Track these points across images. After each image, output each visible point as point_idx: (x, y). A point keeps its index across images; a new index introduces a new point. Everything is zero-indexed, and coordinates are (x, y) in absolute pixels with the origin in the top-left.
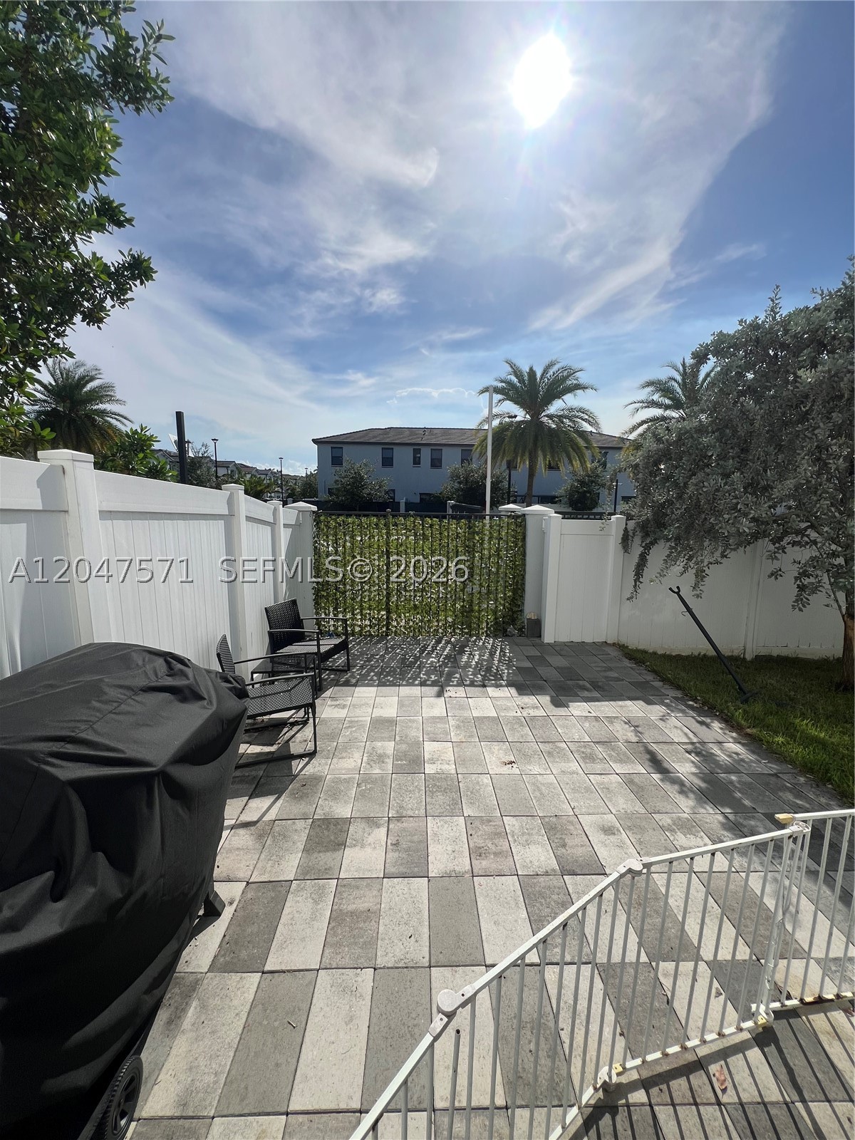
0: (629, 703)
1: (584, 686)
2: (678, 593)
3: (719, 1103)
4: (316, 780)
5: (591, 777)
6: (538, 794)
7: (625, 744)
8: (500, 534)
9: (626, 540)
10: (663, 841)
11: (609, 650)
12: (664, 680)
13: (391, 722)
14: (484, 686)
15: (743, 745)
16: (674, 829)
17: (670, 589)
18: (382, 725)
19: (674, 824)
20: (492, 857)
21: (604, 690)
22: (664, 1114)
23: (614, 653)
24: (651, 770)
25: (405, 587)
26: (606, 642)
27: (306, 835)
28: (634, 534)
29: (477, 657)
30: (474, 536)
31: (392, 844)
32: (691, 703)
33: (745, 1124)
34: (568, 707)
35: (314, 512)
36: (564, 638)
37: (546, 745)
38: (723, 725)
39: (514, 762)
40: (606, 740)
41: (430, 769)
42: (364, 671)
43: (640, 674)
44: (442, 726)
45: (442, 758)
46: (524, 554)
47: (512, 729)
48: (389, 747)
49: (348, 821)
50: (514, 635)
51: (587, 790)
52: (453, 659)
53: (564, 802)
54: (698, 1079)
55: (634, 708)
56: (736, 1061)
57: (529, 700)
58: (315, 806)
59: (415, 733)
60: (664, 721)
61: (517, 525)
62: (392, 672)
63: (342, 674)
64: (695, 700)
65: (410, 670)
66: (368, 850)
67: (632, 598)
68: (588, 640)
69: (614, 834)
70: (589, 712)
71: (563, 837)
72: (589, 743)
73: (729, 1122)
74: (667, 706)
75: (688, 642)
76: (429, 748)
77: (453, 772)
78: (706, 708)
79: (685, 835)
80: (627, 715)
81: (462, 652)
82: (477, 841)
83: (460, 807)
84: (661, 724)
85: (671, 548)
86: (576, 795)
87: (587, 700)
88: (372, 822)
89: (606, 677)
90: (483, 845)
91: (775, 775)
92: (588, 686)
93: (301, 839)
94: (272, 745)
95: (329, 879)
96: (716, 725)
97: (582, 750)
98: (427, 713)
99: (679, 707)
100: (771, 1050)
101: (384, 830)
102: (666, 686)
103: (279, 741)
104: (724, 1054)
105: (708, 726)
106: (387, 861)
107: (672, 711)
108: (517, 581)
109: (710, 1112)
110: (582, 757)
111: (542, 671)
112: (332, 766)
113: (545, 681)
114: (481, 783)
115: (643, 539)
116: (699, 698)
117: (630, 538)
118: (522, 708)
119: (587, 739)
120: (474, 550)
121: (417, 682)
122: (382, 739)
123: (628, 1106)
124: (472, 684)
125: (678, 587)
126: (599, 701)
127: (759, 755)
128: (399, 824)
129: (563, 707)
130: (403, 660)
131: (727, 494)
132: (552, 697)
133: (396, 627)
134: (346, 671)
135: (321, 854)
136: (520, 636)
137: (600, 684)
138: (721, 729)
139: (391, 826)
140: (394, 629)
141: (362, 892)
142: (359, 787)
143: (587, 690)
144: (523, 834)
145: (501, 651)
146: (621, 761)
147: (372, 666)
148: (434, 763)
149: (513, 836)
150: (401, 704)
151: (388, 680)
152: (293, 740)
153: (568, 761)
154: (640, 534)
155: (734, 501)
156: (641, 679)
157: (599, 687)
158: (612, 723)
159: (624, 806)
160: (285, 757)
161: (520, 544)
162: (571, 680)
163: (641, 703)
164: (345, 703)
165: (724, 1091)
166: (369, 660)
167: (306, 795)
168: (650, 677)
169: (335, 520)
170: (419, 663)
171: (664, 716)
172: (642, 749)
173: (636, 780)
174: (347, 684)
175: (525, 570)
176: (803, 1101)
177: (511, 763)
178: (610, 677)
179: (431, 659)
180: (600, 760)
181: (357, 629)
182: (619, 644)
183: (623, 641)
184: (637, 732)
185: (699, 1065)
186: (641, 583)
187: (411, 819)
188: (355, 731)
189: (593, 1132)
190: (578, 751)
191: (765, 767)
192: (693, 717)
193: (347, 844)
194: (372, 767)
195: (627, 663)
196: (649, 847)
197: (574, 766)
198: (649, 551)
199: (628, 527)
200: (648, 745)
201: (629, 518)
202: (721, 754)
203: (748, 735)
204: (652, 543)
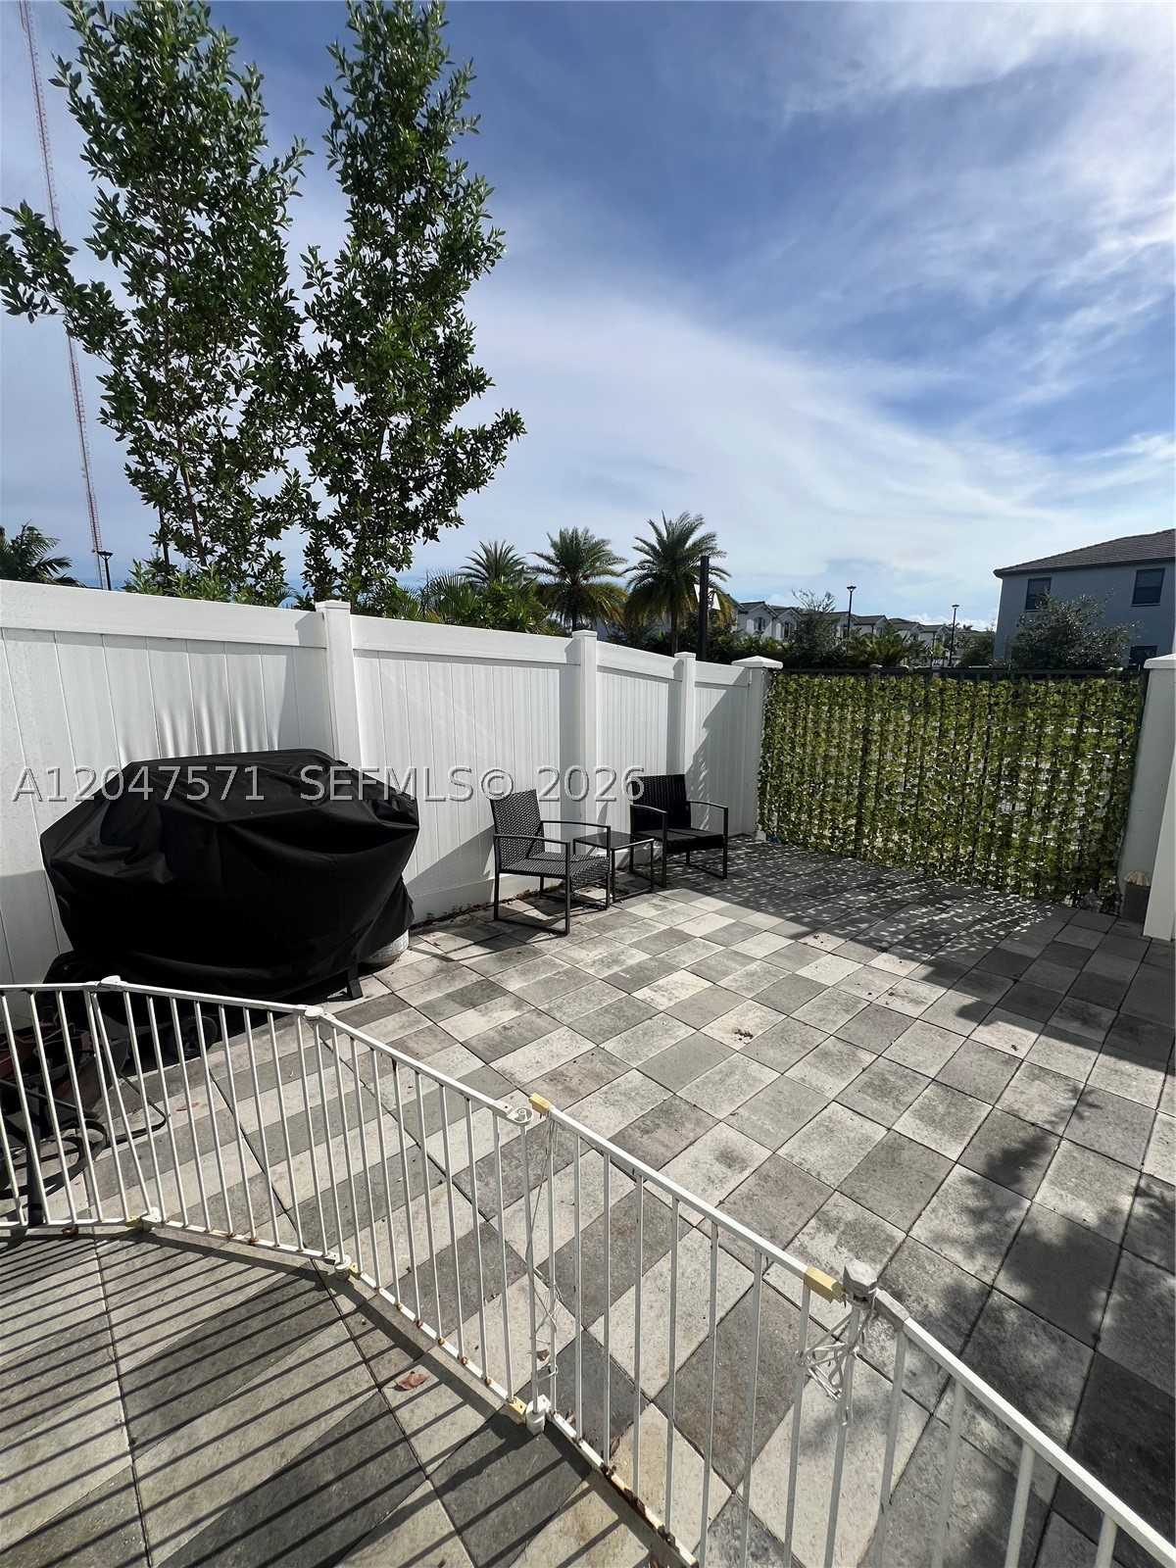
1: (1095, 1016)
3: (380, 1386)
4: (537, 953)
5: (836, 1108)
6: (719, 1077)
7: (999, 1112)
13: (682, 939)
14: (883, 950)
16: (838, 1229)
18: (670, 937)
19: (851, 1225)
20: (561, 1088)
22: (339, 1331)
25: (888, 787)
27: (465, 986)
31: (505, 1027)
33: (367, 1418)
34: (982, 1024)
35: (771, 670)
37: (842, 1044)
39: (752, 1036)
40: (969, 1090)
41: (643, 993)
42: (745, 885)
44: (734, 965)
45: (675, 991)
47: (823, 1007)
48: (638, 958)
49: (505, 992)
51: (795, 1113)
52: (898, 906)
53: (732, 1104)
54: (398, 1358)
56: (447, 1397)
57: (928, 991)
58: (502, 971)
59: (689, 959)
61: (1125, 693)
62: (779, 895)
63: (716, 880)
65: (807, 901)
66: (484, 1020)
69: (731, 1167)
70: (1016, 1047)
71: (665, 1126)
72: (923, 1078)
73: (361, 1400)
76: (678, 977)
77: (662, 1008)
79: (840, 1244)
80: (1104, 1087)
81: (932, 902)
82: (573, 1070)
83: (610, 1036)
86: (769, 1108)
88: (521, 1003)
90: (572, 1076)
92: (1105, 1019)
93: (458, 985)
94: (549, 915)
95: (431, 1020)
97: (892, 1077)
98: (742, 947)
100: (494, 1441)
101: (518, 1014)
103: (559, 915)
104: (448, 1379)
106: (482, 1035)
109: (362, 1378)
110: (870, 1084)
112: (564, 951)
113: (1016, 981)
114: (672, 1032)
118: (893, 994)
119: (930, 1072)
121: (791, 915)
122: (646, 950)
123: (332, 1298)
124: (868, 942)
128: (535, 1017)
130: (819, 887)
132: (980, 1003)
133: (866, 846)
135: (452, 1003)
137: (1143, 1027)
139: (527, 1015)
141: (433, 1041)
142: (555, 975)
143: (1088, 1023)
144: (625, 1095)
146: (935, 1123)
147: (764, 882)
148: (657, 991)
149: (611, 1089)
150: (727, 928)
151: (758, 902)
152: (571, 917)
153: (837, 1075)
157: (1131, 1030)
158: (1037, 1079)
159: (813, 1159)
160: (542, 928)
161: (1130, 729)
162: (1083, 999)
164: (669, 906)
165: (398, 1388)
166: (772, 875)
167: (510, 961)
169: (797, 681)
170: (834, 896)
172: (1024, 1135)
173: (909, 1154)
174: (704, 890)
176: (438, 1493)
177: (748, 1035)
179: (861, 897)
180: (898, 1101)
184: (1068, 1112)
185: (418, 1355)
187: (552, 1020)
188: (634, 933)
189: (292, 1277)
190: (880, 1074)
193: (479, 1007)
194: (593, 965)
197: (833, 1084)
200: (1056, 1138)
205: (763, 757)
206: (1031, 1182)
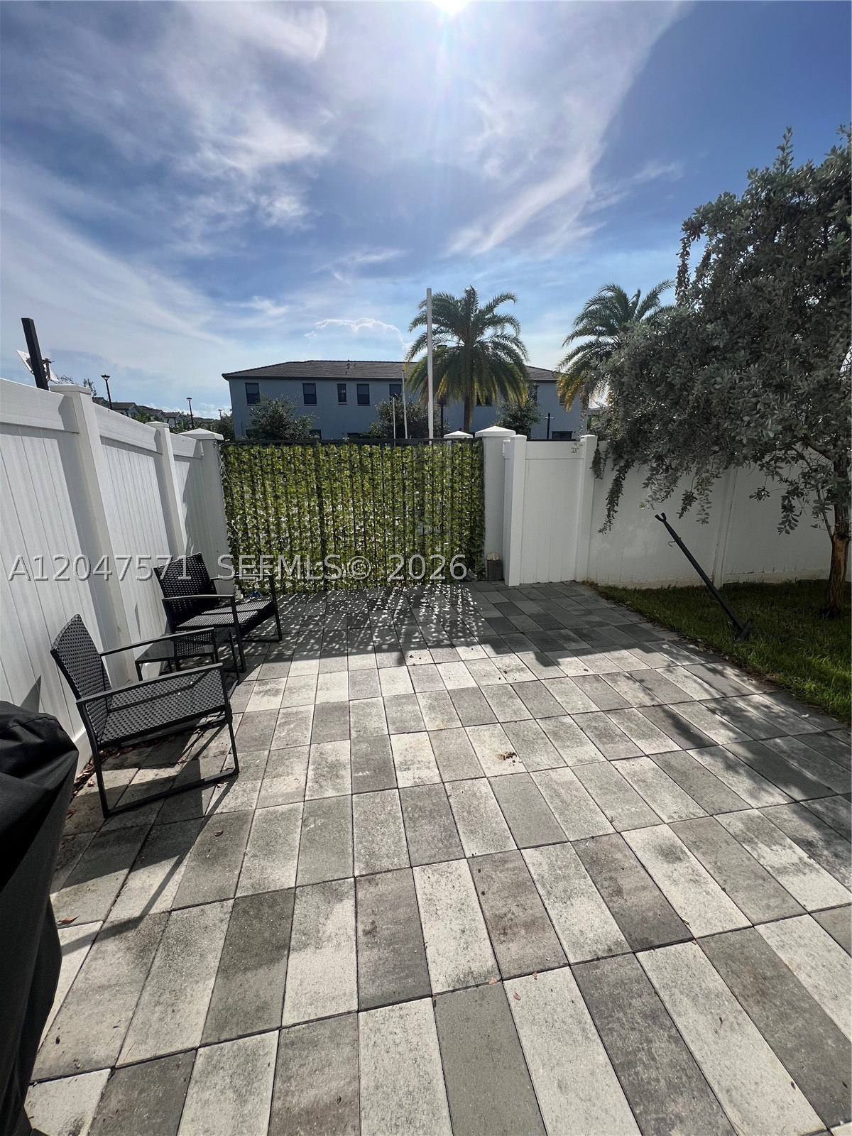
0: (625, 653)
1: (569, 635)
2: (664, 521)
4: (240, 819)
5: (618, 765)
6: (557, 801)
7: (641, 710)
8: (453, 462)
9: (597, 464)
10: (747, 862)
11: (581, 589)
12: (652, 620)
13: (341, 710)
14: (452, 646)
15: (770, 694)
16: (752, 838)
17: (657, 517)
18: (330, 715)
19: (748, 829)
20: (523, 932)
21: (592, 639)
23: (587, 593)
24: (686, 744)
25: (344, 531)
26: (574, 581)
27: (223, 936)
28: (606, 455)
29: (436, 610)
30: (423, 465)
31: (366, 933)
32: (691, 646)
34: (558, 664)
35: (219, 442)
36: (529, 580)
37: (548, 722)
38: (737, 671)
39: (514, 754)
40: (616, 706)
41: (404, 779)
42: (301, 639)
43: (624, 616)
44: (410, 708)
45: (419, 759)
46: (482, 486)
47: (501, 704)
48: (341, 750)
49: (290, 895)
50: (473, 579)
51: (620, 786)
52: (409, 613)
53: (596, 812)
55: (632, 659)
57: (511, 660)
58: (237, 872)
59: (377, 723)
60: (671, 672)
61: (472, 451)
62: (337, 637)
63: (273, 645)
64: (695, 642)
65: (360, 633)
66: (328, 950)
67: (605, 529)
68: (556, 580)
69: (679, 859)
70: (585, 670)
71: (612, 874)
72: (599, 714)
74: (668, 652)
75: (678, 573)
76: (399, 745)
77: (437, 780)
78: (712, 652)
79: (769, 846)
80: (629, 669)
81: (418, 604)
82: (496, 904)
83: (458, 840)
84: (667, 676)
85: (652, 469)
86: (608, 797)
87: (577, 653)
88: (328, 889)
89: (589, 623)
90: (504, 910)
91: (825, 733)
92: (573, 635)
93: (213, 946)
94: (172, 765)
95: (264, 1032)
96: (730, 672)
97: (594, 724)
98: (389, 690)
99: (681, 653)
101: (349, 904)
102: (657, 628)
103: (183, 758)
105: (722, 674)
106: (361, 971)
107: (677, 659)
108: (475, 518)
110: (597, 736)
111: (515, 620)
112: (263, 792)
113: (523, 633)
114: (478, 794)
115: (616, 462)
116: (700, 640)
117: (602, 460)
118: (506, 672)
119: (595, 708)
120: (423, 483)
121: (370, 648)
122: (333, 739)
124: (438, 644)
125: (663, 515)
126: (590, 653)
127: (794, 708)
128: (372, 889)
129: (553, 665)
130: (349, 620)
131: (746, 391)
132: (536, 654)
134: (277, 641)
135: (249, 975)
136: (480, 580)
137: (585, 631)
138: (736, 675)
139: (360, 895)
140: (334, 582)
141: (323, 1053)
142: (306, 826)
143: (574, 641)
144: (557, 878)
145: (463, 600)
146: (644, 736)
147: (311, 631)
148: (409, 769)
149: (544, 886)
150: (353, 682)
151: (333, 648)
152: (205, 753)
153: (580, 743)
154: (613, 456)
155: (754, 400)
156: (627, 621)
157: (585, 635)
158: (615, 681)
159: (675, 808)
160: (192, 785)
161: (477, 473)
162: (551, 629)
163: (637, 651)
164: (277, 687)
166: (306, 624)
167: (223, 853)
168: (635, 618)
169: (248, 451)
170: (368, 622)
171: (669, 666)
172: (662, 714)
173: (674, 763)
174: (280, 658)
175: (483, 504)
177: (511, 755)
178: (593, 622)
179: (383, 616)
180: (620, 736)
181: (289, 585)
182: (588, 582)
183: (593, 577)
184: (647, 690)
186: (616, 512)
187: (390, 875)
188: (294, 729)
190: (589, 726)
191: (808, 724)
192: (702, 665)
193: (293, 943)
194: (321, 787)
195: (604, 603)
196: (732, 876)
197: (590, 750)
198: (624, 475)
199: (599, 448)
200: (667, 707)
201: (601, 438)
202: (749, 709)
203: (771, 682)
204: (628, 465)
205: (229, 524)
206: (703, 736)
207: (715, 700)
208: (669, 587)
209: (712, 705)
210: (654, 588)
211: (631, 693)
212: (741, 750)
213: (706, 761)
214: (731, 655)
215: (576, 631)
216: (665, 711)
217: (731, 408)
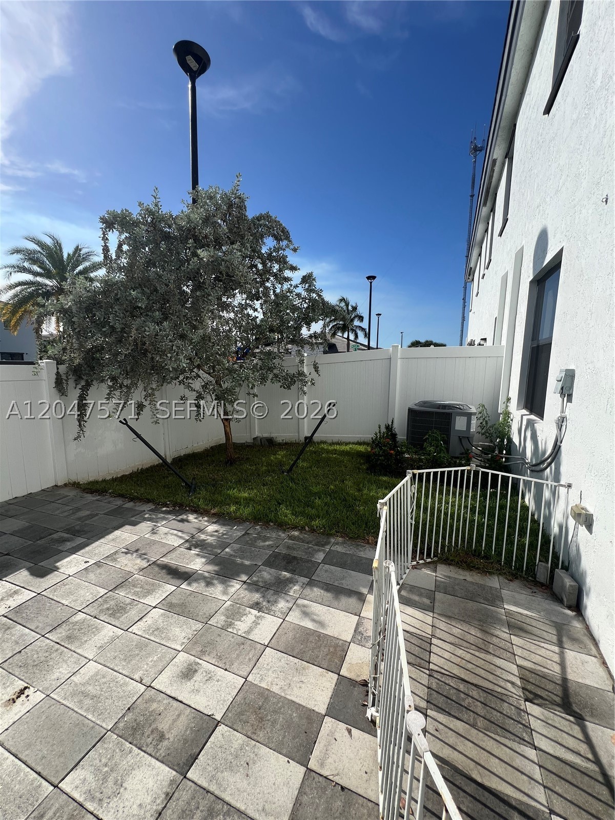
0: (117, 533)
1: (62, 537)
2: (126, 424)
5: (134, 629)
6: (88, 702)
7: (141, 573)
9: (60, 384)
10: (233, 640)
11: (65, 492)
12: (132, 499)
15: (215, 523)
16: (231, 622)
17: (120, 422)
19: (228, 618)
21: (86, 532)
23: (72, 493)
24: (178, 582)
26: (56, 486)
28: (67, 377)
32: (164, 509)
34: (57, 569)
37: (59, 630)
38: (195, 515)
39: (26, 688)
40: (121, 580)
43: (109, 503)
51: (140, 647)
53: (126, 684)
55: (125, 535)
60: (156, 533)
64: (166, 505)
67: (79, 437)
68: (35, 489)
69: (196, 671)
70: (86, 562)
71: (154, 726)
72: (108, 595)
74: (150, 520)
75: (142, 458)
78: (178, 508)
79: (240, 620)
80: (124, 545)
84: (155, 538)
85: (110, 387)
87: (74, 550)
89: (79, 519)
91: (246, 534)
92: (66, 535)
96: (191, 517)
97: (105, 606)
99: (159, 516)
102: (137, 504)
105: (187, 521)
107: (157, 522)
110: (110, 615)
113: (6, 555)
115: (77, 382)
116: (168, 503)
117: (64, 381)
119: (103, 591)
125: (125, 419)
126: (87, 545)
127: (229, 525)
129: (51, 572)
131: (165, 338)
132: (29, 569)
137: (77, 528)
138: (196, 518)
143: (68, 540)
146: (149, 593)
153: (98, 630)
154: (73, 377)
155: (171, 344)
156: (112, 507)
157: (78, 531)
158: (115, 560)
159: (184, 634)
162: (41, 538)
163: (127, 527)
168: (119, 502)
171: (153, 530)
172: (157, 569)
173: (174, 601)
177: (22, 692)
178: (83, 517)
180: (130, 604)
182: (69, 483)
183: (73, 478)
184: (142, 556)
186: (86, 422)
190: (101, 611)
191: (237, 531)
192: (174, 519)
195: (90, 498)
196: (228, 656)
197: (108, 631)
198: (87, 393)
199: (59, 371)
200: (159, 562)
201: (59, 362)
202: (208, 537)
203: (214, 514)
204: (88, 385)
206: (187, 570)
207: (187, 541)
208: (138, 470)
209: (187, 545)
210: (127, 474)
211: (130, 564)
212: (211, 568)
213: (194, 587)
214: (189, 506)
215: (68, 531)
216: (159, 566)
217: (158, 348)
